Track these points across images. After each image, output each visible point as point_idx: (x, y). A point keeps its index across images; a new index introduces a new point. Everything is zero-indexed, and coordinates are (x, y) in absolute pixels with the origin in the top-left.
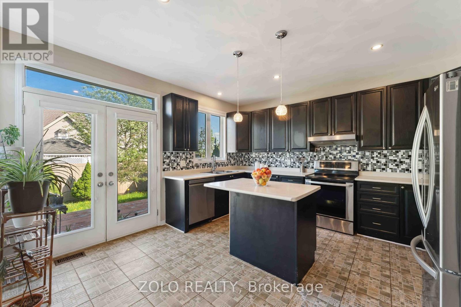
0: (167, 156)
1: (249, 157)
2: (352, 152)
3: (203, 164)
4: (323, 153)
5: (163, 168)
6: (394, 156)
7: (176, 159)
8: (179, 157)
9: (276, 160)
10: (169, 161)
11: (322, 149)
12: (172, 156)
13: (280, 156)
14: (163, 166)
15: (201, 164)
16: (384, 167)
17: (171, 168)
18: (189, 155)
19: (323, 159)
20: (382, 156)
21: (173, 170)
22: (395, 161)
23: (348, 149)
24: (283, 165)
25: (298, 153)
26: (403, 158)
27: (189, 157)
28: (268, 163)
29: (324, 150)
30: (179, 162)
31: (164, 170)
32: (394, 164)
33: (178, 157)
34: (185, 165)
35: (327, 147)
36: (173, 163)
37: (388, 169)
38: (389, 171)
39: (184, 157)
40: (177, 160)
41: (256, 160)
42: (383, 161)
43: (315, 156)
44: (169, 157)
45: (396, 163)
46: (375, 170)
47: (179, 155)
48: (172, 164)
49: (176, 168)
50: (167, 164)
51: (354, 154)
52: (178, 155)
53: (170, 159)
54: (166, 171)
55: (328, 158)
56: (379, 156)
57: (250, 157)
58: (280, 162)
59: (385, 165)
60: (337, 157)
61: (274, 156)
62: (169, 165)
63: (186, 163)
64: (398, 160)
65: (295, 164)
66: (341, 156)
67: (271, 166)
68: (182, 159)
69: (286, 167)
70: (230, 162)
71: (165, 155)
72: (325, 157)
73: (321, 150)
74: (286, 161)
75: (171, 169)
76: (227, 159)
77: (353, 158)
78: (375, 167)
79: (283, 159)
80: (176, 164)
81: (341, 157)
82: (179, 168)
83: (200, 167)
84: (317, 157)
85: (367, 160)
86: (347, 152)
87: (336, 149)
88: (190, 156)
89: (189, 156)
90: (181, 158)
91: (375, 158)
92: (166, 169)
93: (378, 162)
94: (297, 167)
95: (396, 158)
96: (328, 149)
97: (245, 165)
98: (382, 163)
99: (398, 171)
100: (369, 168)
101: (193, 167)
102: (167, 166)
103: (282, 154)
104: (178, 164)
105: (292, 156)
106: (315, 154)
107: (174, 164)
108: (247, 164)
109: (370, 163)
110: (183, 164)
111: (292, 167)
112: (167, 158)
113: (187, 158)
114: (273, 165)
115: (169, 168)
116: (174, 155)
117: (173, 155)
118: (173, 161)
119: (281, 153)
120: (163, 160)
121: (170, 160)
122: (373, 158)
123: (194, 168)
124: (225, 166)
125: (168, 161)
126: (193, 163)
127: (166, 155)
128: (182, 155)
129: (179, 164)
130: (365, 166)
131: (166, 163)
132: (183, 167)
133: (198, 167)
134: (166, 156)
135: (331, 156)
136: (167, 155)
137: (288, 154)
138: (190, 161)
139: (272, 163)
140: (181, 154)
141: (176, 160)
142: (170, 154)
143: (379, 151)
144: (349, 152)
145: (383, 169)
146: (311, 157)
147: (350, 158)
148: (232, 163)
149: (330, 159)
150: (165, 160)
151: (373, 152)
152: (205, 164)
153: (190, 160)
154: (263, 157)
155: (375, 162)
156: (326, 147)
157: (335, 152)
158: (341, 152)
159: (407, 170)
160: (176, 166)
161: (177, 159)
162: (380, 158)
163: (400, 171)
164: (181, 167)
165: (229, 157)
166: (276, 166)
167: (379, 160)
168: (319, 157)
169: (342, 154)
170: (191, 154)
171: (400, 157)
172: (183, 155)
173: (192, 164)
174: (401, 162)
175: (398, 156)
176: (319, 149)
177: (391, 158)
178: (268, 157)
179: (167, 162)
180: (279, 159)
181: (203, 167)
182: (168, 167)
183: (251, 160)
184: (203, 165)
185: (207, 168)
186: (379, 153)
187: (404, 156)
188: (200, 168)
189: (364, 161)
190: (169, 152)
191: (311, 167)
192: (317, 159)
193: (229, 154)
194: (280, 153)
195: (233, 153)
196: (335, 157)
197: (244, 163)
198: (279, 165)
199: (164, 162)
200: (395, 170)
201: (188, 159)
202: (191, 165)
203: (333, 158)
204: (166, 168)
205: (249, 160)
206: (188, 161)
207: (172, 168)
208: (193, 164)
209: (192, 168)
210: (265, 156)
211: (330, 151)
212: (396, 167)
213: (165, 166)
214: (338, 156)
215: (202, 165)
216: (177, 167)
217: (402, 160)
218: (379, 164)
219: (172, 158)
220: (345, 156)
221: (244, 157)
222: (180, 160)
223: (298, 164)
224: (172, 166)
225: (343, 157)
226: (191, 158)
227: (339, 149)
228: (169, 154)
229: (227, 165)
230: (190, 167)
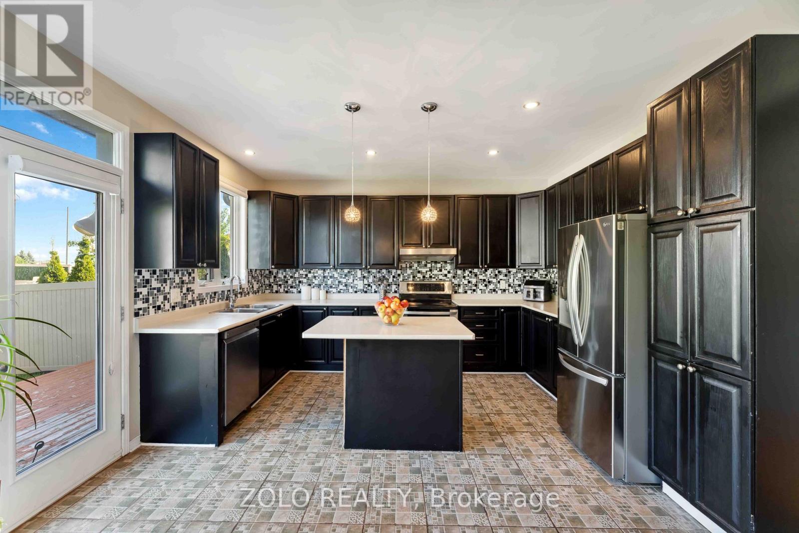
0: (143, 280)
1: (285, 277)
2: (443, 270)
3: (210, 294)
4: (409, 271)
5: (135, 310)
6: (484, 275)
7: (162, 285)
8: (168, 281)
9: (339, 282)
10: (148, 292)
11: (408, 266)
12: (153, 279)
13: (346, 275)
14: (135, 303)
15: (207, 294)
16: (475, 288)
17: (151, 307)
18: (187, 275)
19: (410, 280)
20: (473, 276)
21: (155, 313)
22: (484, 280)
23: (439, 265)
24: (351, 290)
25: (374, 271)
26: (491, 277)
27: (187, 281)
28: (324, 287)
29: (411, 267)
30: (168, 293)
31: (137, 314)
32: (484, 285)
33: (165, 281)
34: (179, 300)
35: (415, 262)
36: (155, 295)
37: (478, 290)
38: (479, 292)
39: (177, 280)
40: (164, 288)
41: (300, 282)
42: (474, 281)
43: (399, 275)
44: (148, 281)
45: (485, 283)
46: (466, 292)
47: (168, 276)
48: (153, 298)
49: (162, 306)
50: (143, 299)
51: (446, 272)
52: (166, 276)
53: (151, 286)
54: (141, 315)
55: (416, 278)
56: (470, 275)
57: (287, 276)
58: (346, 285)
59: (476, 285)
60: (426, 276)
61: (336, 275)
62: (147, 301)
63: (182, 294)
64: (487, 280)
65: (370, 288)
66: (431, 275)
67: (330, 292)
68: (174, 284)
69: (356, 292)
70: (253, 287)
71: (138, 278)
72: (412, 276)
73: (406, 266)
74: (356, 282)
75: (152, 310)
76: (248, 282)
77: (445, 278)
78: (467, 288)
79: (351, 281)
80: (161, 298)
81: (431, 277)
82: (167, 306)
83: (206, 301)
84: (401, 276)
85: (458, 280)
86: (438, 270)
87: (426, 265)
88: (189, 278)
89: (186, 278)
90: (171, 284)
91: (467, 278)
92: (141, 312)
93: (469, 282)
94: (373, 291)
95: (485, 278)
96: (416, 265)
97: (277, 292)
98: (473, 283)
99: (487, 292)
100: (461, 290)
101: (193, 302)
102: (143, 303)
103: (349, 272)
104: (165, 298)
105: (366, 275)
106: (399, 272)
107: (158, 297)
108: (282, 290)
109: (462, 283)
110: (175, 296)
111: (366, 292)
112: (143, 283)
113: (183, 282)
114: (334, 290)
115: (149, 308)
116: (158, 276)
117: (155, 276)
118: (155, 291)
119: (349, 270)
120: (136, 290)
121: (151, 289)
122: (464, 277)
123: (196, 305)
124: (245, 296)
125: (144, 291)
126: (194, 293)
127: (141, 277)
128: (174, 276)
129: (168, 296)
130: (457, 288)
131: (141, 296)
132: (176, 303)
133: (202, 301)
134: (141, 280)
135: (419, 275)
136: (144, 277)
137: (359, 273)
138: (188, 289)
139: (331, 287)
140: (171, 275)
141: (162, 288)
142: (151, 274)
143: (470, 270)
144: (441, 270)
145: (474, 290)
146: (394, 277)
147: (441, 277)
148: (255, 289)
149: (418, 280)
150: (139, 290)
151: (464, 271)
152: (215, 293)
153: (189, 286)
154: (315, 277)
155: (466, 282)
156: (413, 263)
157: (424, 270)
158: (431, 270)
159: (494, 290)
160: (162, 303)
161: (164, 285)
162: (471, 277)
163: (489, 292)
164: (173, 305)
165: (250, 277)
166: (339, 292)
167: (470, 280)
168: (404, 277)
169: (433, 273)
170: (190, 274)
171: (489, 276)
172: (176, 275)
173: (192, 296)
174: (489, 282)
175: (486, 276)
176: (404, 265)
177: (481, 277)
178: (324, 277)
179: (143, 294)
180: (344, 281)
181: (212, 300)
182: (146, 305)
183: (290, 282)
184: (211, 297)
185: (218, 301)
186: (471, 272)
187: (492, 275)
188: (206, 303)
189: (456, 282)
190: (148, 271)
191: (393, 291)
192: (401, 279)
193: (250, 272)
194: (346, 271)
195: (256, 270)
196: (424, 277)
197: (275, 288)
198: (344, 290)
199: (137, 295)
200: (485, 290)
201: (185, 285)
202: (190, 298)
203: (422, 278)
204: (140, 309)
205: (287, 282)
206: (184, 290)
207: (153, 307)
208: (194, 296)
209: (192, 305)
210: (320, 275)
211: (418, 268)
212: (485, 288)
213: (140, 304)
214: (428, 276)
215: (209, 296)
216: (164, 305)
217: (490, 280)
218: (470, 285)
219: (155, 284)
220: (436, 275)
221: (275, 277)
222: (170, 288)
223: (374, 287)
224: (154, 302)
225: (433, 276)
226: (190, 282)
227: (429, 265)
228: (147, 276)
229: (248, 293)
230: (189, 301)
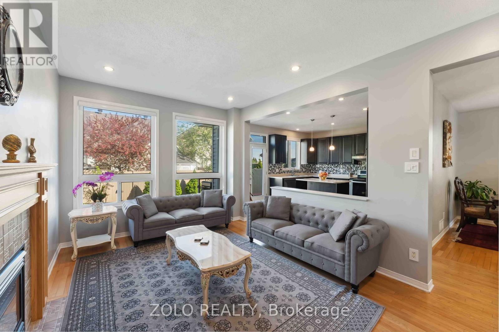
1: (315, 167)
9: (334, 169)
11: (363, 163)
13: (336, 167)
15: (286, 171)
19: (363, 169)
24: (338, 173)
25: (347, 165)
28: (328, 171)
31: (269, 174)
33: (275, 167)
34: (278, 172)
39: (278, 167)
41: (320, 169)
43: (358, 167)
44: (271, 167)
58: (336, 171)
61: (332, 167)
62: (271, 171)
67: (330, 173)
69: (340, 174)
70: (303, 170)
71: (269, 166)
72: (364, 168)
74: (340, 170)
75: (272, 173)
76: (301, 168)
79: (338, 169)
80: (274, 171)
82: (275, 173)
83: (286, 173)
89: (280, 166)
94: (347, 173)
97: (312, 172)
101: (282, 173)
103: (337, 166)
104: (275, 171)
105: (344, 167)
106: (358, 166)
108: (314, 172)
110: (277, 170)
111: (344, 174)
113: (279, 167)
114: (332, 173)
118: (273, 169)
124: (299, 173)
125: (271, 169)
133: (284, 173)
137: (341, 166)
138: (281, 169)
139: (331, 171)
140: (276, 165)
146: (356, 168)
148: (304, 171)
152: (288, 171)
154: (325, 167)
165: (302, 167)
166: (334, 173)
170: (281, 165)
172: (278, 165)
176: (361, 163)
178: (328, 167)
180: (335, 169)
183: (316, 169)
185: (289, 173)
191: (356, 174)
192: (359, 169)
193: (302, 165)
194: (336, 165)
195: (304, 165)
197: (312, 171)
198: (335, 173)
199: (269, 169)
202: (281, 171)
206: (280, 169)
210: (326, 167)
213: (270, 172)
219: (273, 167)
221: (312, 167)
223: (347, 172)
226: (281, 167)
228: (271, 165)
229: (301, 172)
